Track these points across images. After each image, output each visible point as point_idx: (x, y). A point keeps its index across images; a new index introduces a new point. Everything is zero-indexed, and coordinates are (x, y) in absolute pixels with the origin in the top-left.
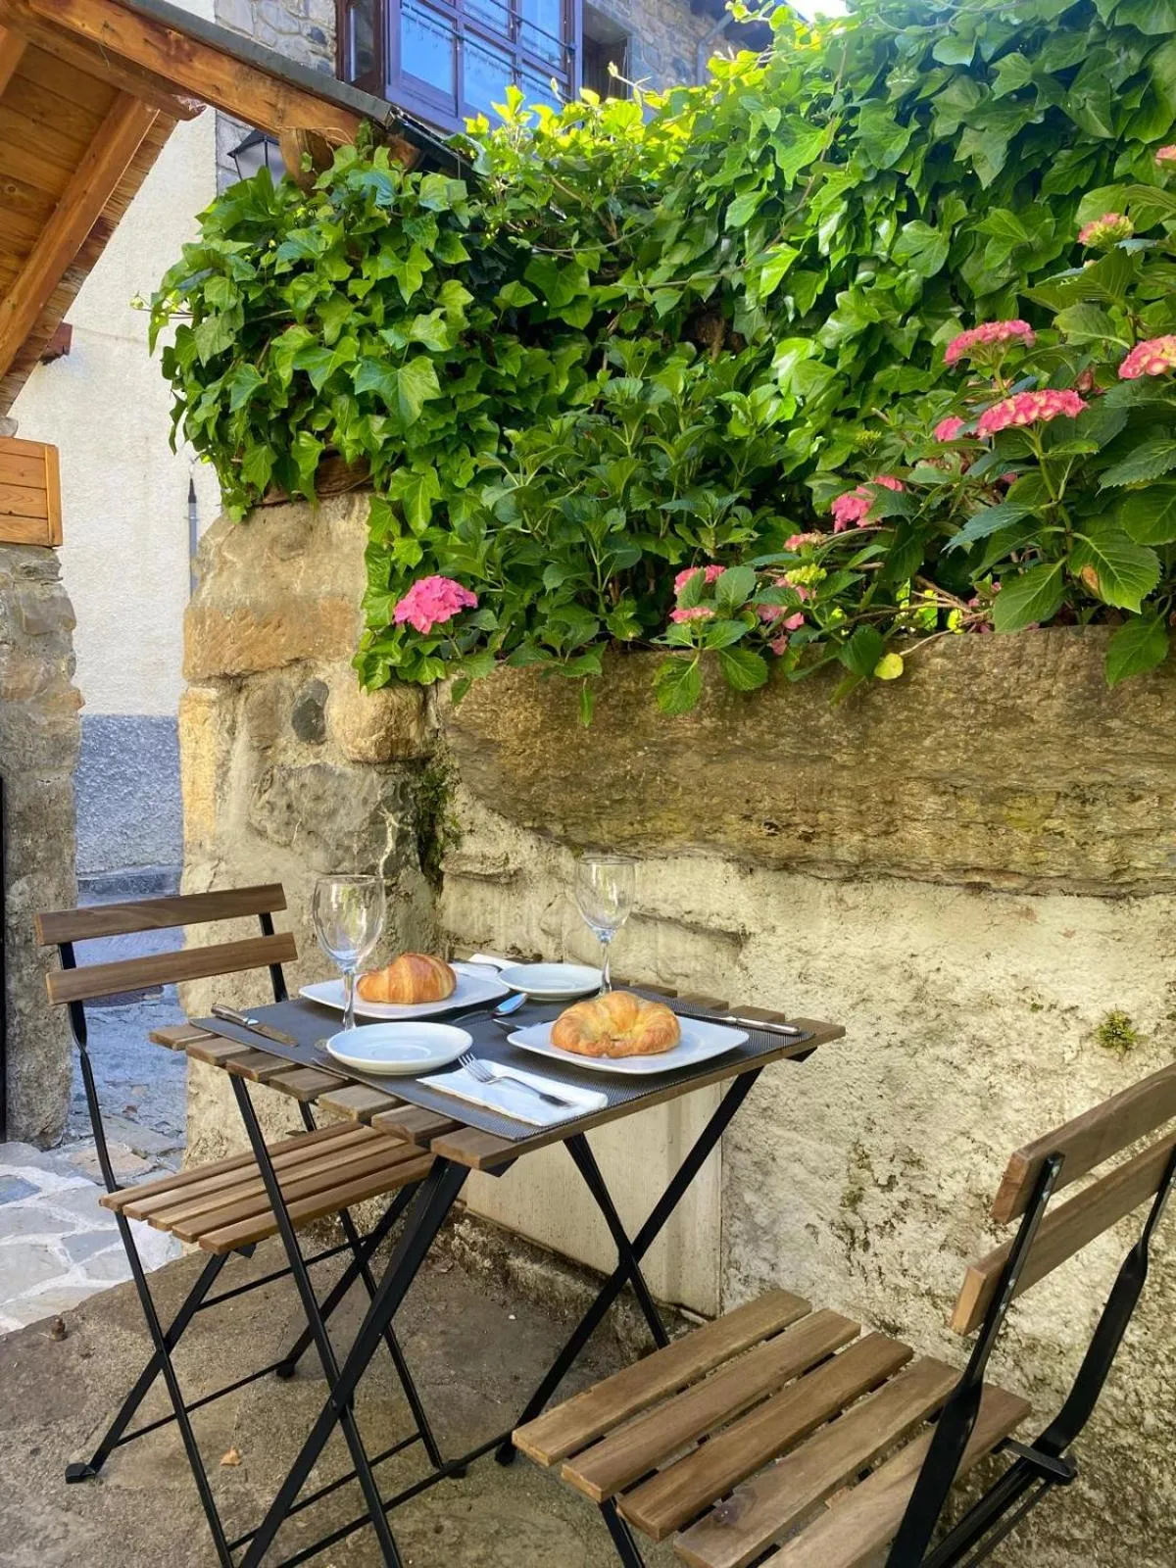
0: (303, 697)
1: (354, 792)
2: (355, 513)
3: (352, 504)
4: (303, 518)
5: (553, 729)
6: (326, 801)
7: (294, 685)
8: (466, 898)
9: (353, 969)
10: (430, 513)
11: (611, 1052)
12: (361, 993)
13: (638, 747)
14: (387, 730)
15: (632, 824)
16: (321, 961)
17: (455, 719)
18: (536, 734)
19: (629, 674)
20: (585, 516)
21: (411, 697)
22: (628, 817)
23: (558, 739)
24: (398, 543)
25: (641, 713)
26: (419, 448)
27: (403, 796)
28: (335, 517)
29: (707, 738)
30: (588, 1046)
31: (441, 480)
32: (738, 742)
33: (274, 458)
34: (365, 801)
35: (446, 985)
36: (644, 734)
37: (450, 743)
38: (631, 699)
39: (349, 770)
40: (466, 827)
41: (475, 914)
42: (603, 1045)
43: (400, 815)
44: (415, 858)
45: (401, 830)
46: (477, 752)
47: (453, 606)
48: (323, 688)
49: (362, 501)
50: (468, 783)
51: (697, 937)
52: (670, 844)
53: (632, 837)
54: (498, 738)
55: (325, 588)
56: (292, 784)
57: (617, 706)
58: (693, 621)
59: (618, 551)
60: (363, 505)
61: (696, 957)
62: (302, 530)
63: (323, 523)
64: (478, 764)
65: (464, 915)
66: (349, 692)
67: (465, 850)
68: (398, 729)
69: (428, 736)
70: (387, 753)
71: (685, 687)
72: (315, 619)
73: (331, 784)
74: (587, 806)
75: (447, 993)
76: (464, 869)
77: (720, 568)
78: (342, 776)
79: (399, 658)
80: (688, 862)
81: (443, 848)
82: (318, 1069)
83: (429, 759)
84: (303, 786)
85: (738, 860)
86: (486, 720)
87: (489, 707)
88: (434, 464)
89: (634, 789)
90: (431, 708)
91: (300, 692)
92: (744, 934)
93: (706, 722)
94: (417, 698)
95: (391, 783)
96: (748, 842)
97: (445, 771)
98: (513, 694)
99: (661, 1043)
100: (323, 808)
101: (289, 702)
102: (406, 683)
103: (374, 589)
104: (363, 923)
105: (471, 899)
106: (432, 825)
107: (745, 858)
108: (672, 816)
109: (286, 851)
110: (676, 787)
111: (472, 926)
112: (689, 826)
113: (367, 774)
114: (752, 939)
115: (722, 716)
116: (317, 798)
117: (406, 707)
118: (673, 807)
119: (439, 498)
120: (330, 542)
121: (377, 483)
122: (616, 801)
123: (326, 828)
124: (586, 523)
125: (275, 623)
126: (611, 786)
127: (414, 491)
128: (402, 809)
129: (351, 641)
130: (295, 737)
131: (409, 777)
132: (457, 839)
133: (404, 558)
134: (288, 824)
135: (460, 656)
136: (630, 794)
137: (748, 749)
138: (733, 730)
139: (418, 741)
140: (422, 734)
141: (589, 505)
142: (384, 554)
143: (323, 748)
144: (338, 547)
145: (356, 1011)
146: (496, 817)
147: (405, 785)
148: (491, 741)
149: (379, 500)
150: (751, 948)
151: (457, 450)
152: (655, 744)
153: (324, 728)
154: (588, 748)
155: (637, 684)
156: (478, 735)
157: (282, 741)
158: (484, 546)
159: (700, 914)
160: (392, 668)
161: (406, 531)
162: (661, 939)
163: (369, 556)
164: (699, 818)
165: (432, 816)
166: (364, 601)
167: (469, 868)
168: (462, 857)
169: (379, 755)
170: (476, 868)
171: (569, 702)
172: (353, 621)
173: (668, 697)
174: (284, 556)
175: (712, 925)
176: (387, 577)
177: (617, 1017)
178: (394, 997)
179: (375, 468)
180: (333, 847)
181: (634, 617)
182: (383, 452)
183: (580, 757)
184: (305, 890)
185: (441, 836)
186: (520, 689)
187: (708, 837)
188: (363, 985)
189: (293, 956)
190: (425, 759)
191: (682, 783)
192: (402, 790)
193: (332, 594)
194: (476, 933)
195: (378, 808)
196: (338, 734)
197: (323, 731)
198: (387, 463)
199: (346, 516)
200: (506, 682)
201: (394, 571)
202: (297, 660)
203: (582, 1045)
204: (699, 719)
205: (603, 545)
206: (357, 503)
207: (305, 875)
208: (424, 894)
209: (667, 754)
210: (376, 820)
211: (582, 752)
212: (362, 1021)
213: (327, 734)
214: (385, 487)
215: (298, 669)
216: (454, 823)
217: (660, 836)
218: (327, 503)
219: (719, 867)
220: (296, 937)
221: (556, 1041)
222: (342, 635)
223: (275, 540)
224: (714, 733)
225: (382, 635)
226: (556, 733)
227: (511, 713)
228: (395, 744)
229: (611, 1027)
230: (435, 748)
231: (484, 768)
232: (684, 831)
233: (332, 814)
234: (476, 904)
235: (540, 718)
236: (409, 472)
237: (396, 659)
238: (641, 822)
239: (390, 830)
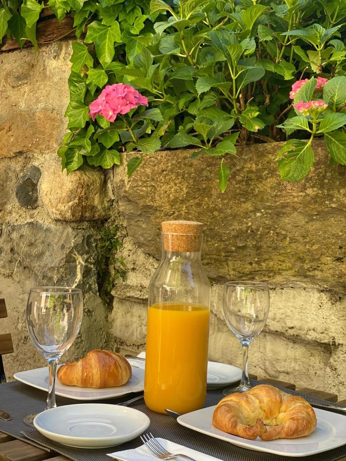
0: (23, 177)
1: (56, 240)
2: (62, 55)
3: (60, 49)
4: (28, 59)
5: (195, 198)
6: (36, 247)
7: (18, 169)
8: (129, 315)
9: (56, 360)
10: (113, 52)
11: (264, 436)
12: (60, 379)
13: (257, 210)
14: (79, 199)
15: (251, 264)
16: (29, 354)
17: (125, 192)
18: (183, 202)
19: (251, 159)
20: (227, 42)
21: (96, 177)
22: (249, 259)
23: (199, 205)
24: (90, 72)
25: (259, 186)
26: (107, 7)
27: (89, 244)
28: (49, 58)
29: (309, 203)
30: (245, 430)
31: (122, 30)
32: (334, 205)
33: (9, 16)
34: (63, 247)
35: (124, 374)
36: (262, 200)
37: (121, 209)
38: (253, 176)
39: (53, 226)
40: (130, 266)
41: (134, 326)
42: (257, 429)
43: (86, 257)
44: (95, 286)
45: (86, 267)
46: (140, 215)
47: (131, 103)
48: (37, 171)
49: (67, 47)
50: (133, 236)
51: (296, 346)
52: (279, 279)
53: (251, 273)
54: (155, 205)
55: (41, 106)
56: (15, 235)
57: (242, 181)
58: (311, 111)
59: (250, 68)
60: (69, 49)
61: (295, 360)
62: (26, 67)
63: (41, 63)
64: (140, 223)
65: (127, 326)
66: (55, 173)
67: (129, 282)
68: (87, 198)
69: (106, 204)
70: (78, 215)
71: (301, 161)
72: (33, 126)
73: (41, 236)
74: (218, 251)
75: (125, 381)
76: (128, 295)
77: (325, 79)
78: (48, 230)
79: (89, 149)
80: (292, 292)
81: (114, 281)
82: (26, 441)
83: (106, 220)
84: (22, 236)
85: (330, 291)
86: (147, 193)
87: (149, 184)
88: (117, 19)
89: (253, 238)
90: (109, 185)
91: (22, 174)
92: (334, 344)
93: (309, 191)
94: (101, 179)
95: (80, 235)
96: (340, 277)
97: (117, 229)
98: (167, 175)
99: (304, 430)
100: (35, 251)
101: (14, 181)
102: (93, 167)
103: (74, 104)
104: (65, 323)
105: (132, 316)
106: (107, 265)
107: (337, 289)
108: (282, 258)
109: (9, 280)
110: (285, 238)
111: (132, 334)
112: (294, 265)
113: (64, 229)
114: (340, 348)
115: (322, 187)
116: (31, 245)
117: (92, 184)
118: (282, 251)
119: (120, 41)
120: (45, 74)
121: (78, 34)
122: (240, 248)
123: (36, 265)
124: (228, 47)
125: (6, 128)
126: (236, 237)
127: (103, 37)
128: (88, 253)
129: (57, 140)
130: (17, 204)
131: (92, 231)
132: (124, 274)
133: (95, 82)
134: (11, 262)
135: (135, 140)
136: (250, 243)
137: (341, 210)
138: (330, 197)
139: (99, 207)
140: (102, 202)
141: (230, 36)
142: (81, 80)
143: (36, 212)
144: (50, 78)
145: (56, 393)
146: (151, 260)
147: (89, 237)
148: (150, 207)
149: (78, 44)
150: (339, 356)
151: (132, 10)
152: (269, 208)
153: (37, 197)
154: (220, 211)
155: (257, 165)
156: (141, 203)
157: (9, 207)
158: (152, 69)
159: (300, 329)
160: (84, 157)
161: (97, 64)
162: (269, 346)
163: (71, 81)
164: (302, 260)
165: (107, 259)
166: (67, 112)
167: (132, 294)
168: (127, 286)
169: (73, 216)
170: (136, 294)
171: (208, 179)
172: (58, 127)
173: (287, 169)
174: (14, 84)
175: (309, 337)
176: (83, 96)
177: (265, 405)
178: (86, 383)
179: (76, 23)
180: (40, 277)
181: (258, 117)
182: (82, 11)
183: (214, 217)
184: (20, 306)
185: (113, 272)
186: (172, 171)
187: (308, 273)
188: (62, 373)
189: (10, 350)
190: (104, 220)
191: (289, 235)
192: (87, 240)
193: (45, 109)
194: (135, 338)
195: (71, 252)
196: (46, 200)
197: (36, 200)
198: (85, 19)
199: (56, 57)
200: (162, 166)
201: (88, 92)
202: (21, 153)
203: (240, 428)
204: (304, 188)
205: (238, 63)
206: (64, 48)
207: (21, 296)
208: (100, 311)
209: (278, 215)
210: (70, 260)
211: (216, 213)
212: (62, 401)
213: (39, 203)
214: (83, 36)
215: (21, 159)
216: (122, 263)
217: (272, 272)
218: (44, 49)
219: (315, 297)
220: (14, 338)
221: (217, 425)
222: (51, 135)
223: (8, 74)
224: (315, 199)
225: (78, 134)
226: (197, 201)
227: (165, 187)
228: (84, 209)
229: (262, 415)
230: (111, 213)
231: (144, 226)
232: (291, 269)
233: (40, 255)
234: (135, 319)
235: (185, 190)
236: (99, 25)
237: (87, 150)
238: (258, 263)
239: (79, 267)
